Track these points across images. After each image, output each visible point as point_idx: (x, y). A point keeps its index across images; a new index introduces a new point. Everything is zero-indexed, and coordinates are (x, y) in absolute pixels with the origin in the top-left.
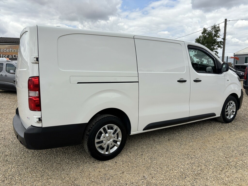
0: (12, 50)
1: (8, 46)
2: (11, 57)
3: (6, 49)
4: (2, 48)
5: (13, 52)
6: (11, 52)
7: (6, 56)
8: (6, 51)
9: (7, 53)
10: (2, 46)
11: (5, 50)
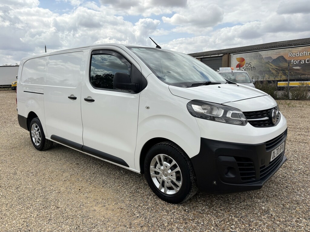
0: (306, 53)
1: (301, 49)
2: (303, 63)
3: (299, 53)
4: (295, 52)
5: (306, 55)
6: (304, 55)
7: (298, 61)
8: (298, 56)
9: (300, 57)
10: (295, 50)
11: (297, 54)
